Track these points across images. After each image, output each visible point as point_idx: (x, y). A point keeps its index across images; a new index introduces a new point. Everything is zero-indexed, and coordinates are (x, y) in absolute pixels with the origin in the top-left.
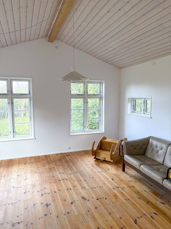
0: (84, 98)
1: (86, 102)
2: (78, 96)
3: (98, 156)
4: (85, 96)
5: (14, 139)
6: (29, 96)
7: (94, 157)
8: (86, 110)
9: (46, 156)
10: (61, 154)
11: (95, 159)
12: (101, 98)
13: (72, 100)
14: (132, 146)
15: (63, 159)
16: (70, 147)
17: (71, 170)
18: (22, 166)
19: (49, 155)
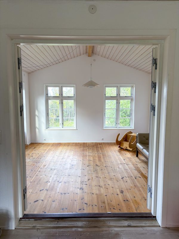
0: (117, 100)
1: (118, 103)
2: (112, 98)
3: (122, 146)
4: (118, 98)
5: (63, 129)
6: (73, 98)
7: (119, 146)
8: (118, 109)
9: (84, 143)
10: (95, 143)
11: (120, 148)
12: (132, 100)
13: (107, 101)
14: (144, 137)
15: (95, 146)
16: (103, 138)
17: (97, 152)
18: (66, 147)
19: (86, 143)
